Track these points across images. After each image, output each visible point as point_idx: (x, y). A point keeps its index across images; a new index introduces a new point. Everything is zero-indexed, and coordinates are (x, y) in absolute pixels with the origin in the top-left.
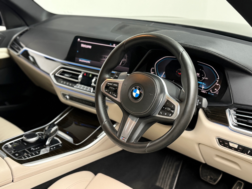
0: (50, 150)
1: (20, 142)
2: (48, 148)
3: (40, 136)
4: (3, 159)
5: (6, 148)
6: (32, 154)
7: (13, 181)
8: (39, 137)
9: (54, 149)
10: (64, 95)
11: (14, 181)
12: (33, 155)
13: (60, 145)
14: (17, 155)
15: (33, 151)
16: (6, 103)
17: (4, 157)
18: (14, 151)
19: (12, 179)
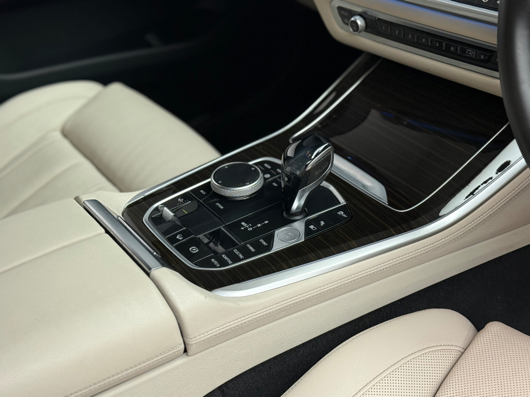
0: (308, 231)
1: (201, 196)
2: (299, 226)
3: (268, 176)
4: (148, 274)
5: (158, 219)
6: (245, 247)
7: (185, 351)
8: (265, 179)
9: (319, 228)
10: (345, 14)
11: (190, 351)
12: (248, 254)
13: (341, 213)
14: (194, 250)
15: (246, 235)
16: (151, 38)
17: (150, 269)
18: (184, 234)
19: (183, 346)
